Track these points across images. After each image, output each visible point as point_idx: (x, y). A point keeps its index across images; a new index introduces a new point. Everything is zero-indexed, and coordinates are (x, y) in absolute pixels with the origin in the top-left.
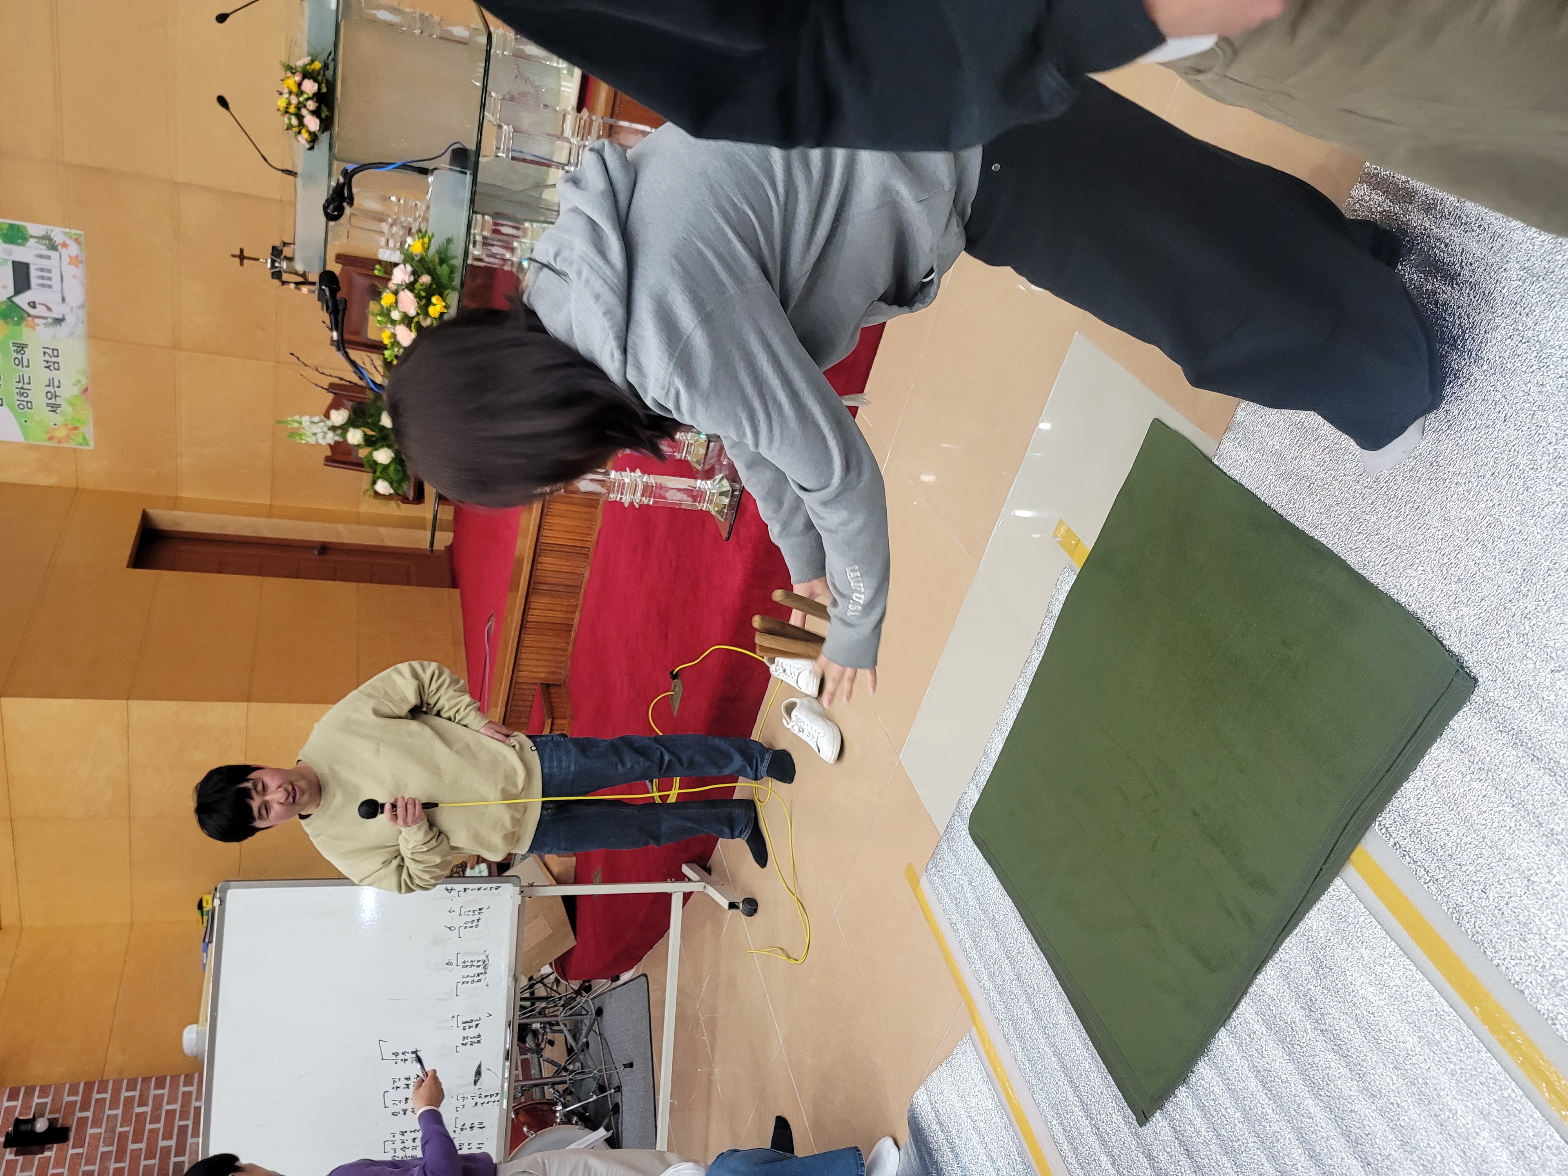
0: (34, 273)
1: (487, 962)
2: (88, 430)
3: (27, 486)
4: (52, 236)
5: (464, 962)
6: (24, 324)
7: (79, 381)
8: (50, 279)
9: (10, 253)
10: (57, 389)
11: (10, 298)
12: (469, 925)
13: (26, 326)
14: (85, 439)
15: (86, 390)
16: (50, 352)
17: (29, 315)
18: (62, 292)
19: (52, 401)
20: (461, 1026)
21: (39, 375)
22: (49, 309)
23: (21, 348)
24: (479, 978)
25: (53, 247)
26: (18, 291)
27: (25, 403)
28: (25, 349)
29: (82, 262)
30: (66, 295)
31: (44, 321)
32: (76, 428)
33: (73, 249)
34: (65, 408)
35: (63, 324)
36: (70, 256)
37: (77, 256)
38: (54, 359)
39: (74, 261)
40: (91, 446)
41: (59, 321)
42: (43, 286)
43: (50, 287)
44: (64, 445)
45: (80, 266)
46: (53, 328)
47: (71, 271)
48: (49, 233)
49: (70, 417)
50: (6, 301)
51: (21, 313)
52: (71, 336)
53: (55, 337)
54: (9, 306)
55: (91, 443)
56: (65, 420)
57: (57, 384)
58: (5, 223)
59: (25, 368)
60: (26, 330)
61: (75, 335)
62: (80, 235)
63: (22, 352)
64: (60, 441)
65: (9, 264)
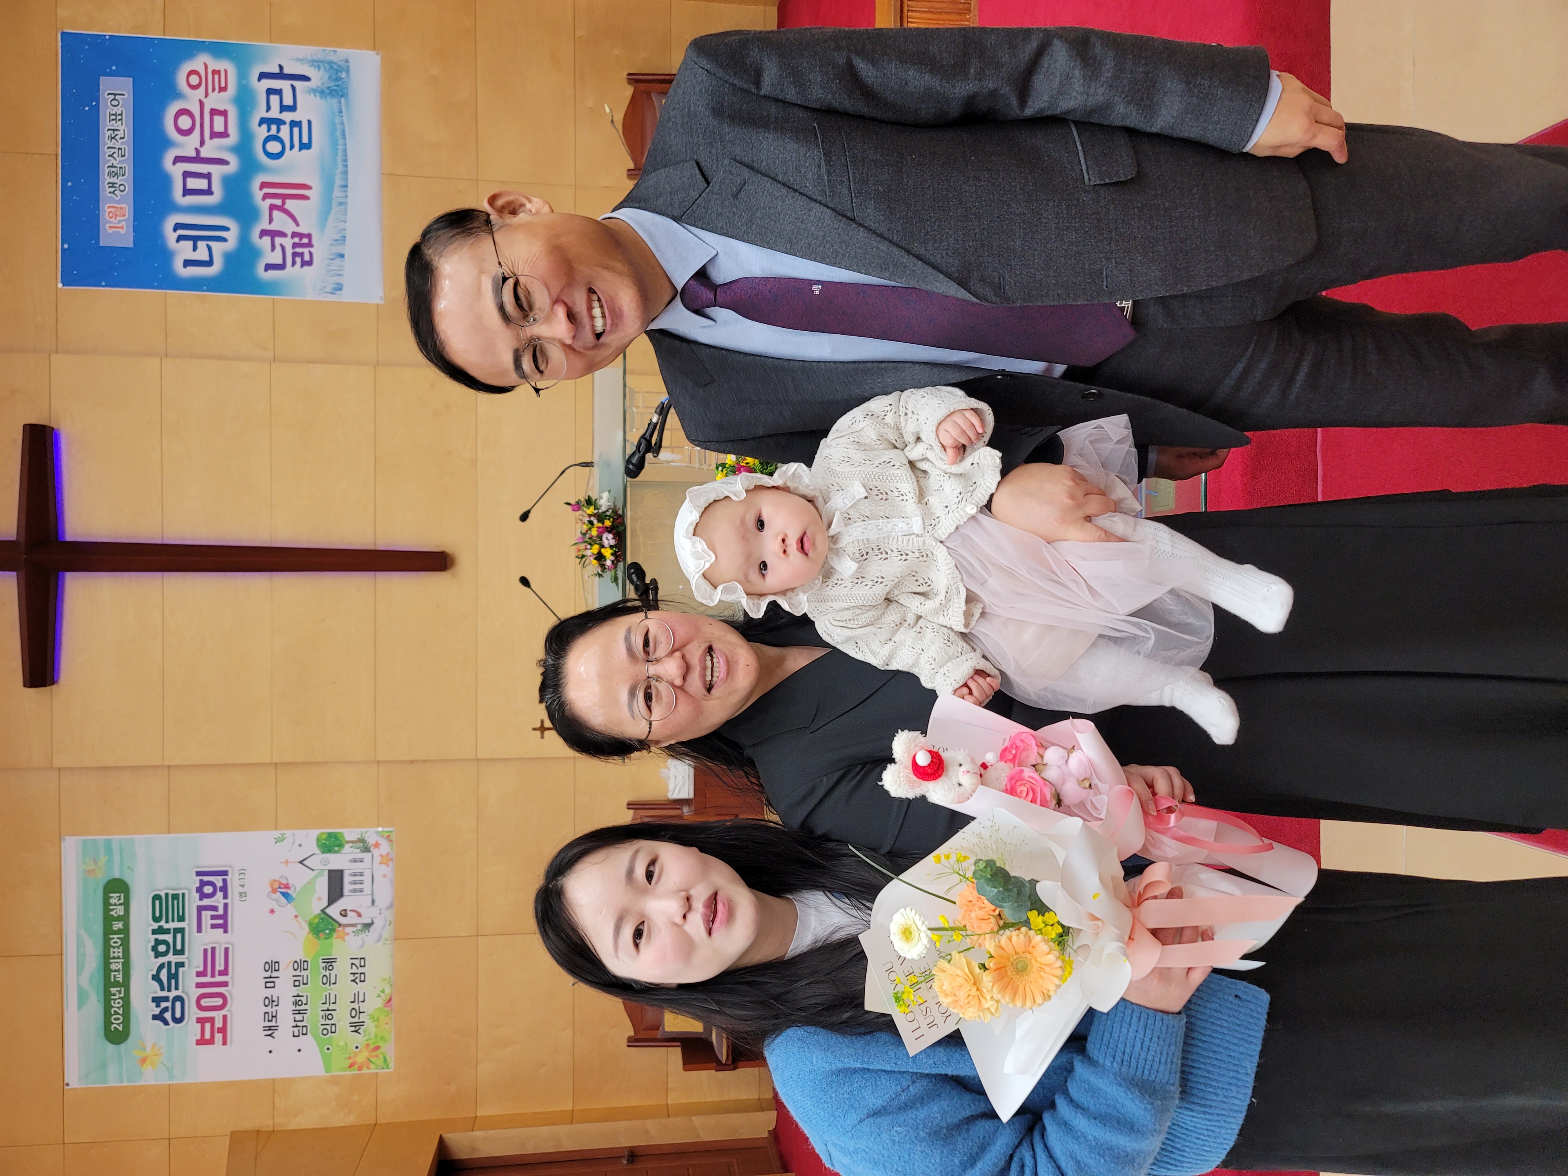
0: (347, 879)
2: (389, 1049)
3: (325, 1129)
4: (366, 839)
6: (335, 935)
7: (383, 992)
8: (361, 882)
9: (328, 862)
10: (361, 1004)
11: (323, 911)
13: (337, 938)
14: (385, 1059)
16: (357, 962)
17: (340, 925)
18: (372, 894)
19: (356, 1020)
21: (344, 990)
22: (359, 915)
23: (329, 963)
25: (366, 849)
26: (331, 901)
27: (329, 1027)
28: (333, 964)
29: (392, 860)
30: (376, 898)
31: (354, 929)
32: (378, 1048)
33: (385, 848)
34: (368, 1024)
35: (371, 929)
36: (381, 856)
37: (388, 854)
38: (361, 970)
39: (386, 860)
40: (392, 1068)
41: (368, 926)
42: (355, 891)
43: (361, 890)
44: (364, 1071)
45: (390, 863)
46: (362, 935)
47: (381, 870)
48: (364, 835)
49: (372, 1036)
50: (319, 914)
51: (332, 925)
52: (378, 941)
53: (362, 946)
54: (322, 919)
55: (392, 1065)
56: (367, 1040)
57: (361, 999)
58: (324, 833)
59: (332, 985)
60: (335, 942)
61: (383, 939)
62: (391, 832)
63: (331, 968)
64: (360, 1069)
65: (326, 873)
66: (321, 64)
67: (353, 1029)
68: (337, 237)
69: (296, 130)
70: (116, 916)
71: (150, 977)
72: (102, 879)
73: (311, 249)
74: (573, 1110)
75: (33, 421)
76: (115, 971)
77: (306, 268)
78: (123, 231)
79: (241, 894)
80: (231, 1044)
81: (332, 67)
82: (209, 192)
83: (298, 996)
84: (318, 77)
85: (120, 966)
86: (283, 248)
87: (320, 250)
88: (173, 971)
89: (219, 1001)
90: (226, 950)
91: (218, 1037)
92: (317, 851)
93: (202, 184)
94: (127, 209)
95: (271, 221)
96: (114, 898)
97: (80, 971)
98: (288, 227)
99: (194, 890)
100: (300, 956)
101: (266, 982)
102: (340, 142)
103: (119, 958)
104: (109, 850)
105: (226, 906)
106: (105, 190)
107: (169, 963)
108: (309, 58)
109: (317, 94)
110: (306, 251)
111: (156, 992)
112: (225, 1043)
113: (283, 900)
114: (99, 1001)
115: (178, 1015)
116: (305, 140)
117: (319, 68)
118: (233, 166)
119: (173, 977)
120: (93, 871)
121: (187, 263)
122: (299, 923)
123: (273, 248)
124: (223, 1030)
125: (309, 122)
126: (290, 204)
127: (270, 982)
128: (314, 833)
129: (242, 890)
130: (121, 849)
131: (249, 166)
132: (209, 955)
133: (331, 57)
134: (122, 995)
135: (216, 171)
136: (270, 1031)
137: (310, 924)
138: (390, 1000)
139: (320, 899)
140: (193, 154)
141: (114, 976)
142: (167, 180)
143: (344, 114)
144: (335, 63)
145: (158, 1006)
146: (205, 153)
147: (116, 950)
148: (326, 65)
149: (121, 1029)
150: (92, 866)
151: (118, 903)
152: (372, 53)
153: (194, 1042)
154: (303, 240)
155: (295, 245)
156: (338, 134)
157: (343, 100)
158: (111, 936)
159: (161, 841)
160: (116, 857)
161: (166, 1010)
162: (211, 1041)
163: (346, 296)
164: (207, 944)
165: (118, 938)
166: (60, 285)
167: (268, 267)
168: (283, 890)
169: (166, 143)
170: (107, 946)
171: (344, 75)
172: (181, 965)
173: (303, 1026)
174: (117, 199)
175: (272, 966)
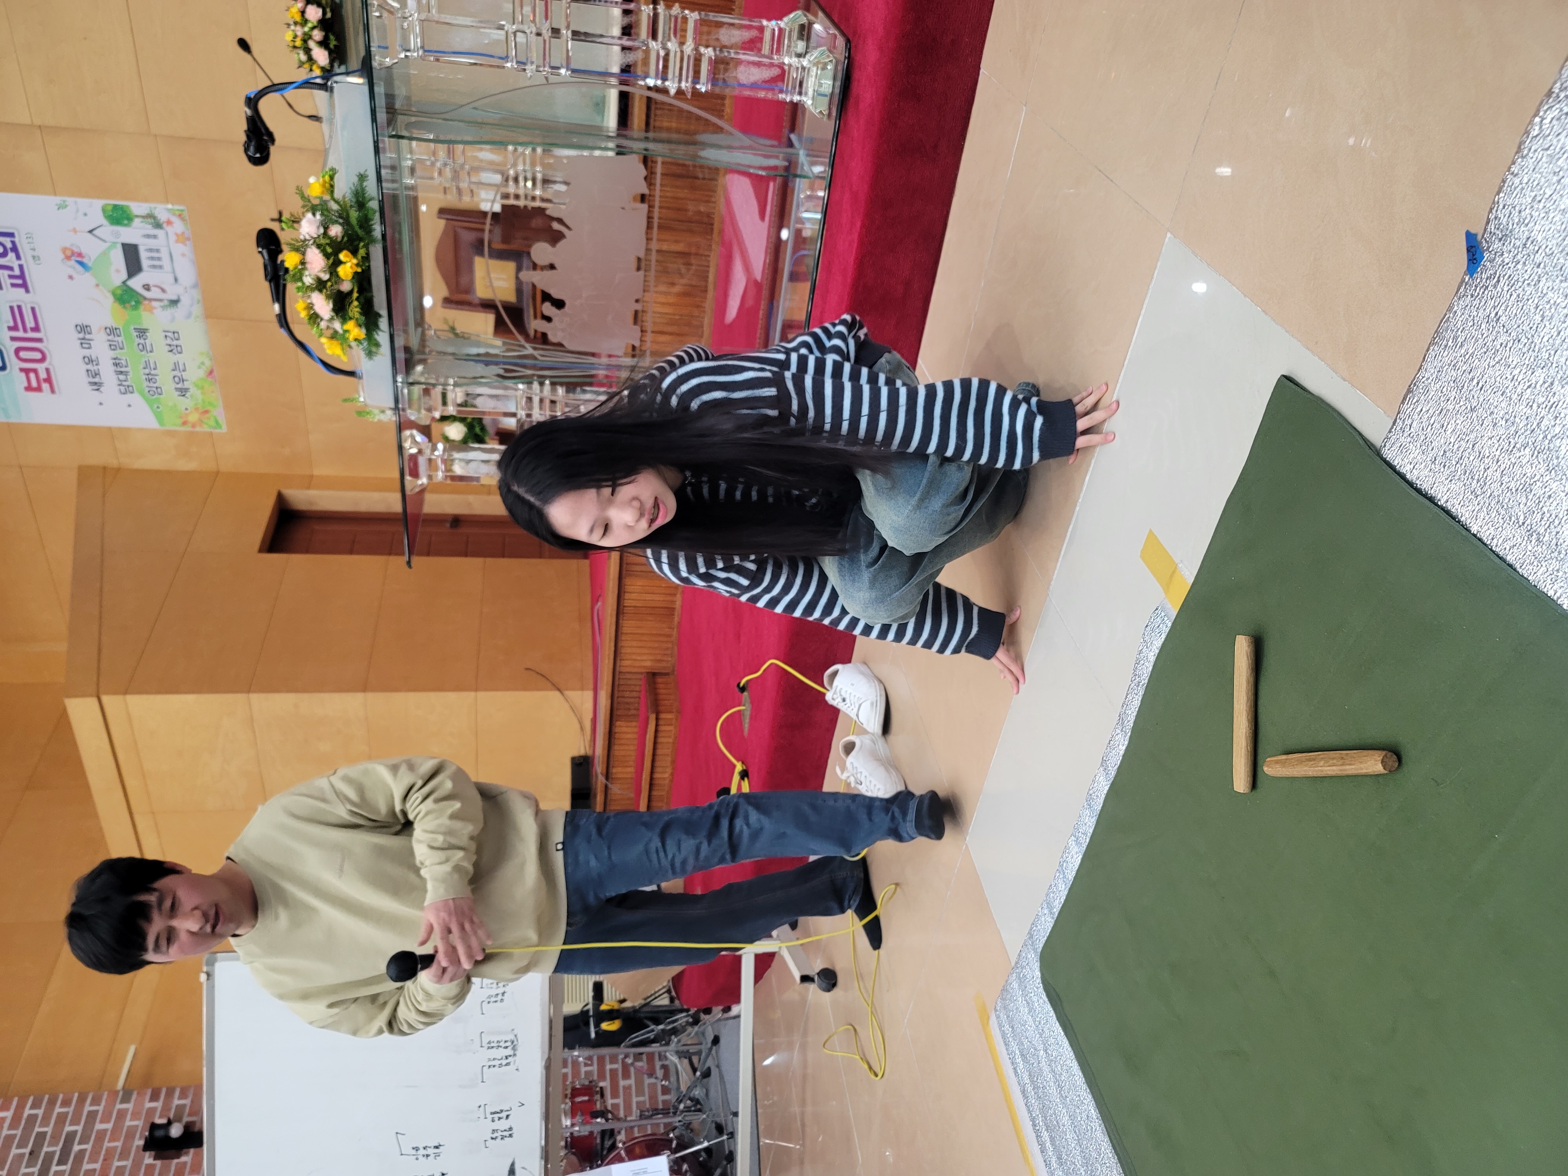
0: (143, 255)
1: (515, 1043)
2: (218, 412)
3: (169, 472)
4: (156, 214)
5: (489, 1043)
6: (142, 307)
7: (203, 363)
8: (159, 259)
9: (118, 235)
10: (183, 373)
11: (124, 282)
12: (493, 999)
13: (144, 310)
14: (217, 422)
15: (211, 373)
16: (170, 335)
17: (145, 299)
18: (174, 272)
19: (179, 386)
20: (490, 1117)
21: (163, 359)
22: (163, 291)
23: (142, 332)
24: (508, 1061)
25: (158, 225)
26: (131, 274)
27: (155, 389)
28: (146, 334)
29: (188, 239)
30: (179, 276)
31: (162, 304)
32: (206, 412)
33: (178, 226)
34: (193, 390)
35: (179, 305)
36: (177, 235)
37: (183, 233)
38: (175, 343)
39: (181, 238)
40: (224, 429)
41: (174, 302)
42: (154, 267)
43: (161, 267)
44: (198, 429)
45: (188, 242)
46: (170, 311)
47: (179, 249)
48: (153, 211)
49: (200, 401)
50: (120, 286)
51: (137, 297)
52: (188, 317)
53: (173, 320)
54: (125, 290)
55: (224, 426)
56: (195, 404)
57: (182, 368)
58: (107, 205)
59: (149, 353)
60: (144, 314)
61: (193, 316)
62: (183, 210)
63: (144, 337)
64: (193, 426)
65: (119, 246)
67: (179, 393)
79: (34, 257)
80: (60, 393)
83: (117, 358)
89: (38, 356)
90: (33, 309)
91: (45, 386)
92: (105, 222)
100: (111, 322)
101: (82, 343)
105: (21, 267)
112: (53, 392)
113: (79, 268)
122: (102, 292)
124: (48, 380)
127: (85, 343)
128: (99, 204)
129: (34, 253)
132: (16, 311)
136: (97, 386)
137: (114, 294)
139: (118, 270)
153: (23, 390)
162: (39, 389)
164: (10, 302)
168: (77, 257)
173: (128, 386)
175: (83, 329)
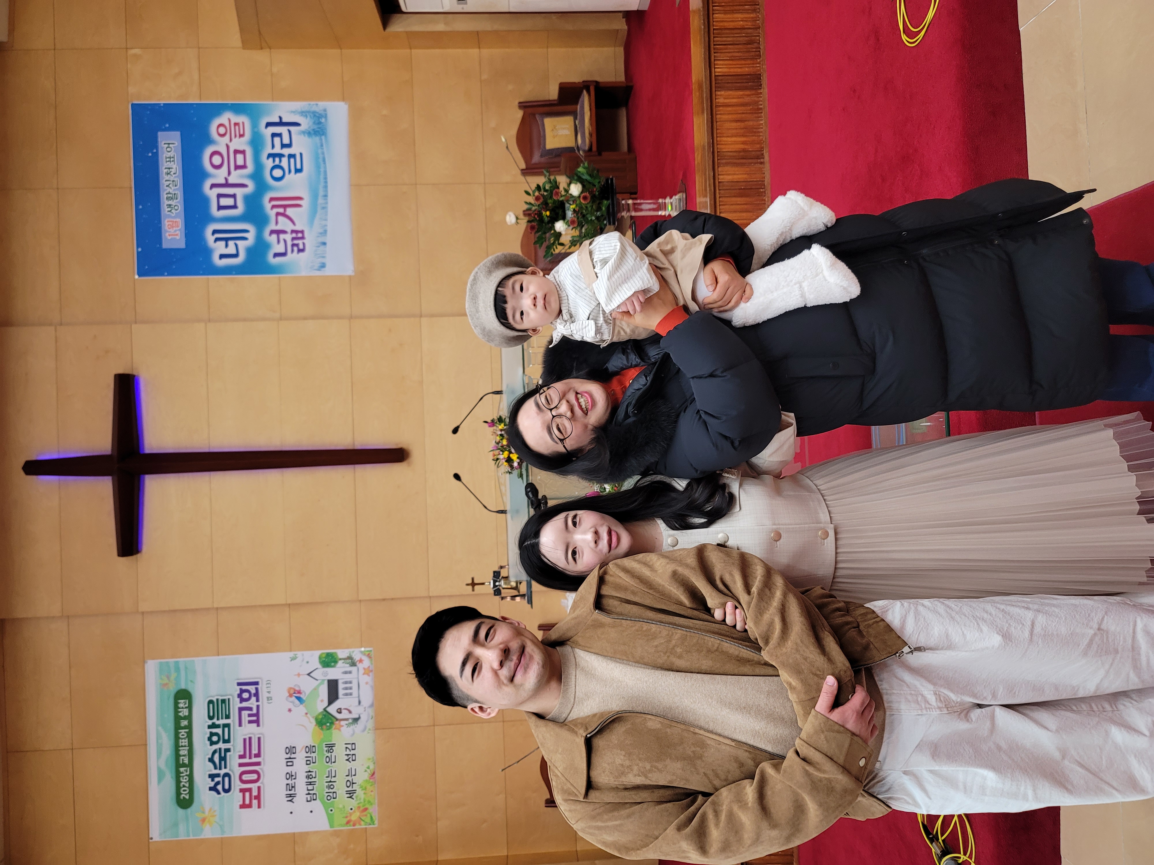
0: (341, 686)
2: (374, 810)
4: (353, 656)
6: (334, 727)
7: (368, 768)
8: (351, 688)
9: (326, 674)
10: (353, 777)
11: (325, 709)
13: (335, 729)
14: (371, 817)
16: (349, 746)
17: (337, 720)
18: (359, 696)
19: (350, 789)
21: (341, 767)
22: (350, 712)
23: (330, 747)
25: (353, 664)
26: (331, 702)
27: (331, 794)
28: (333, 748)
29: (372, 671)
30: (361, 699)
31: (347, 722)
32: (366, 809)
33: (367, 663)
34: (359, 792)
35: (359, 722)
36: (364, 669)
37: (369, 667)
38: (352, 752)
39: (367, 671)
40: (376, 824)
41: (356, 720)
42: (346, 694)
43: (351, 694)
44: (357, 827)
45: (371, 674)
46: (352, 727)
47: (365, 679)
48: (351, 654)
49: (362, 801)
50: (322, 712)
51: (331, 720)
52: (364, 730)
53: (353, 734)
54: (325, 715)
55: (376, 822)
56: (358, 804)
57: (353, 773)
58: (323, 653)
59: (333, 764)
60: (334, 732)
61: (367, 730)
62: (371, 651)
63: (331, 751)
64: (354, 825)
65: (326, 683)
66: (307, 114)
67: (348, 795)
68: (321, 231)
69: (292, 160)
70: (183, 716)
71: (207, 760)
72: (173, 689)
73: (305, 241)
74: (507, 856)
75: (121, 371)
76: (183, 756)
77: (301, 254)
78: (178, 238)
79: (268, 698)
80: (264, 807)
81: (315, 116)
82: (235, 207)
83: (310, 772)
84: (306, 123)
85: (186, 752)
86: (285, 241)
87: (309, 241)
88: (223, 755)
89: (254, 777)
90: (259, 739)
91: (255, 802)
92: (319, 666)
93: (230, 202)
94: (180, 222)
95: (277, 223)
96: (182, 703)
97: (159, 756)
98: (288, 226)
99: (236, 696)
100: (310, 742)
101: (287, 762)
102: (322, 165)
103: (185, 746)
104: (177, 669)
105: (258, 707)
106: (164, 210)
107: (220, 749)
108: (300, 110)
109: (306, 136)
110: (300, 242)
111: (211, 771)
112: (259, 807)
113: (297, 702)
114: (172, 777)
115: (227, 787)
116: (299, 166)
117: (306, 116)
118: (251, 187)
119: (223, 759)
120: (166, 684)
121: (222, 256)
122: (309, 718)
123: (279, 242)
124: (258, 797)
125: (301, 154)
126: (290, 211)
127: (290, 762)
128: (317, 653)
129: (269, 695)
130: (186, 668)
131: (261, 187)
132: (247, 742)
133: (315, 108)
134: (188, 773)
135: (239, 192)
136: (291, 797)
137: (316, 719)
138: (374, 774)
139: (322, 701)
140: (223, 181)
141: (183, 760)
142: (206, 201)
143: (324, 146)
144: (317, 113)
145: (213, 780)
146: (231, 180)
147: (183, 740)
148: (312, 115)
149: (187, 797)
150: (166, 681)
151: (184, 707)
152: (342, 104)
153: (238, 807)
154: (299, 235)
155: (293, 239)
156: (321, 160)
157: (323, 137)
158: (180, 731)
159: (213, 661)
160: (183, 673)
161: (218, 783)
162: (250, 806)
163: (328, 272)
164: (246, 735)
165: (185, 732)
166: (137, 277)
167: (276, 255)
168: (297, 695)
169: (205, 175)
170: (177, 738)
171: (323, 120)
172: (227, 750)
173: (314, 794)
174: (173, 215)
175: (291, 750)
